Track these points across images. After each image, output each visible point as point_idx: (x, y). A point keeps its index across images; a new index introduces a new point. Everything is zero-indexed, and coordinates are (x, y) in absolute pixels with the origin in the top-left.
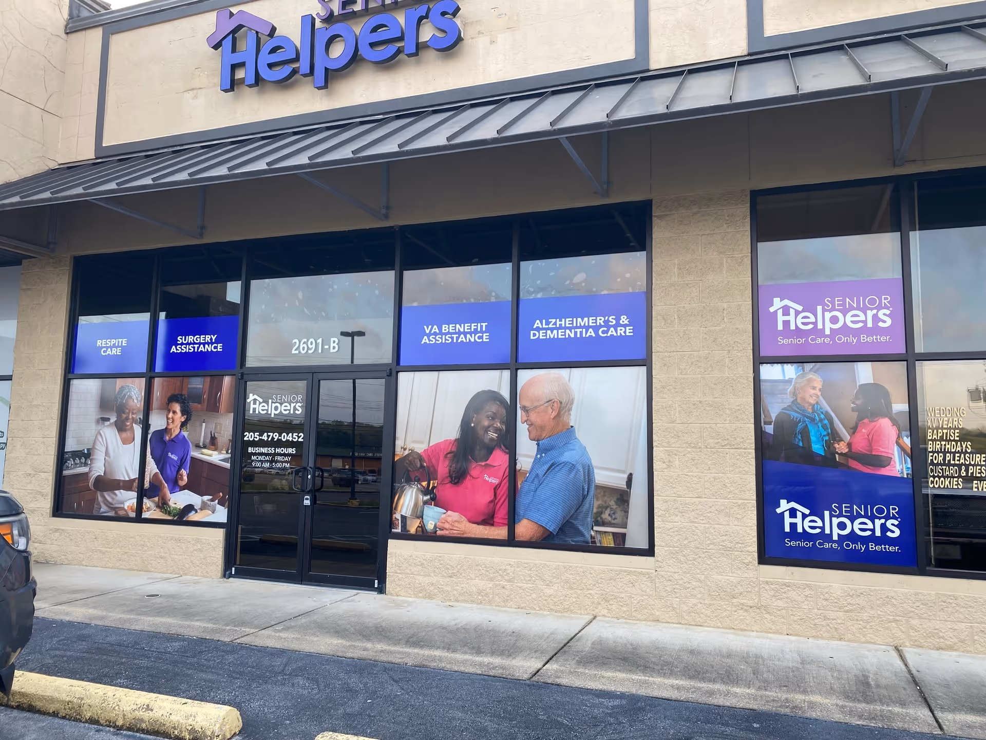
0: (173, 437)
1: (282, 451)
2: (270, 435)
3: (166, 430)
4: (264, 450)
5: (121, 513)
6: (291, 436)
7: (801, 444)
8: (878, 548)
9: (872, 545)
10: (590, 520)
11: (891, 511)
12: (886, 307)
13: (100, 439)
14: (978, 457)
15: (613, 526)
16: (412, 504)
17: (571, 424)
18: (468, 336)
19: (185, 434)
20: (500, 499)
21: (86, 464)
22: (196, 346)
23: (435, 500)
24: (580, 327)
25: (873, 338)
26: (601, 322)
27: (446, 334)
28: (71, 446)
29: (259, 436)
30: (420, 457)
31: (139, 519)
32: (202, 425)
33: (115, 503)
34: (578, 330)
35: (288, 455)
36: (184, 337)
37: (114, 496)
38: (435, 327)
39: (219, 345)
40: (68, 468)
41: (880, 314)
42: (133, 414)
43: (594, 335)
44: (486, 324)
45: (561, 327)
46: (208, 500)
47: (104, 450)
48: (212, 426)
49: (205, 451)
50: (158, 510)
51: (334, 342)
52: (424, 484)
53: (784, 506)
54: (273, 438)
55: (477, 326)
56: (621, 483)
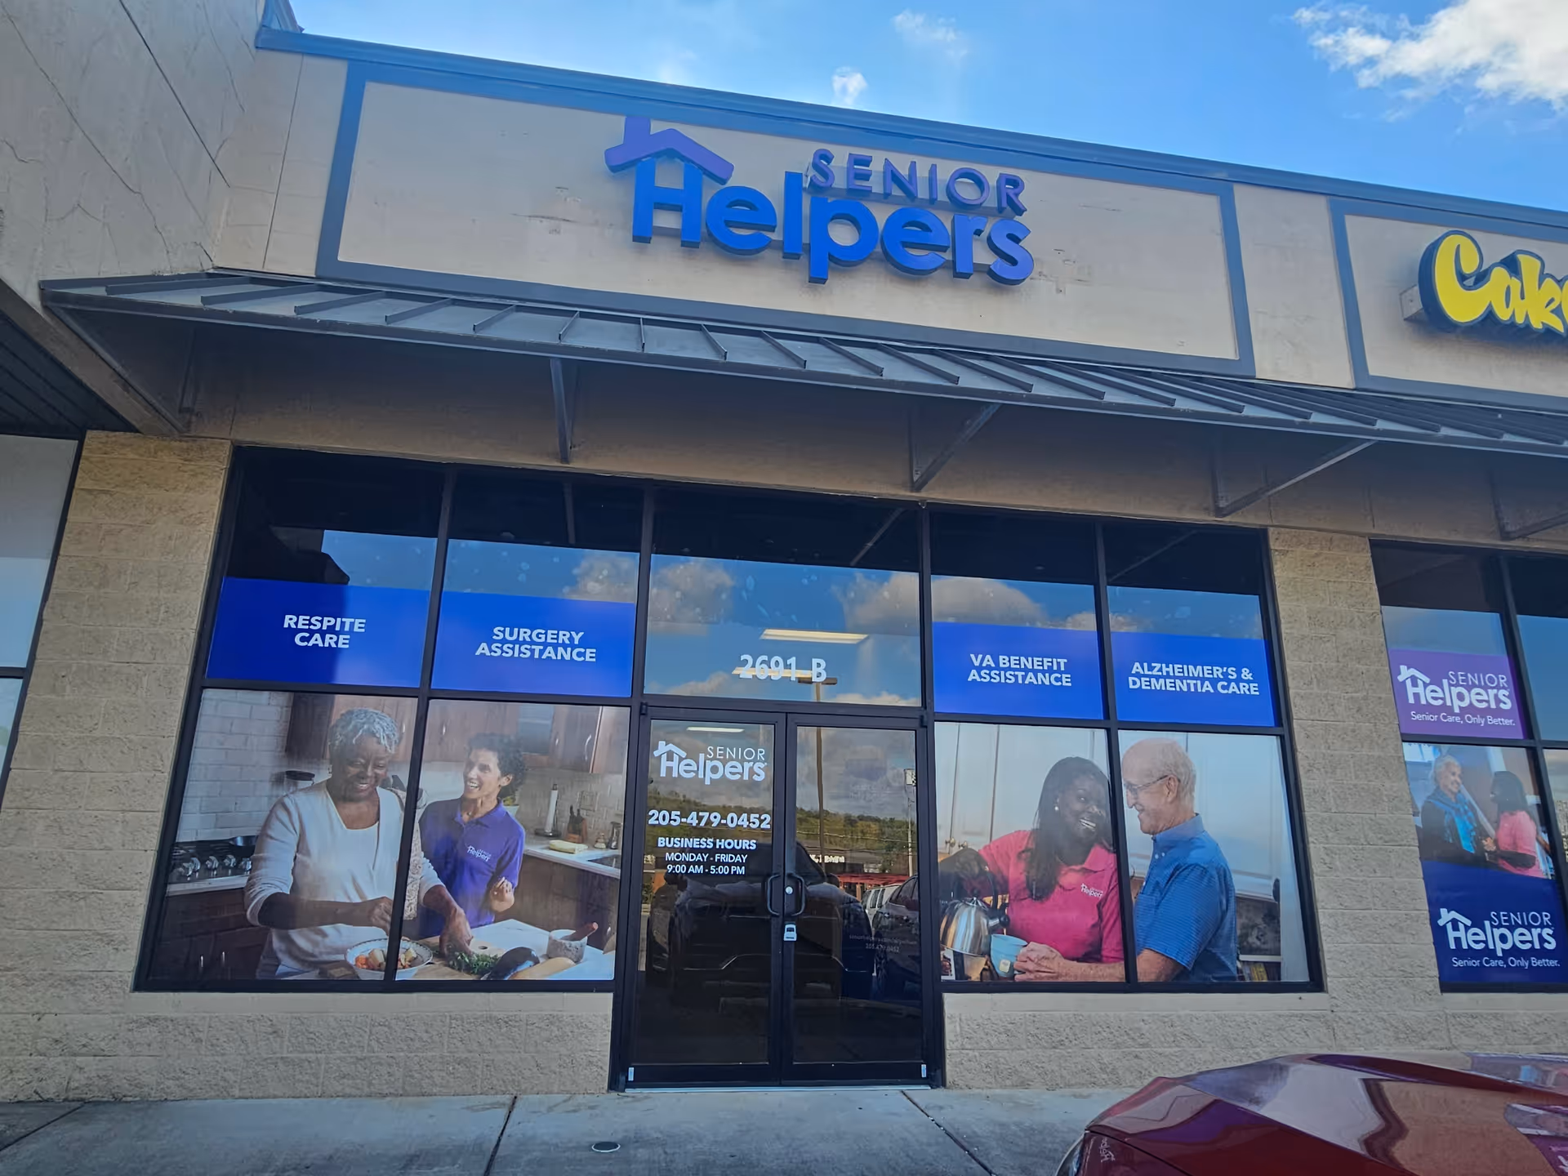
0: (478, 815)
1: (729, 844)
2: (702, 817)
3: (463, 802)
4: (694, 843)
5: (337, 973)
6: (746, 820)
7: (1451, 841)
8: (1539, 964)
9: (1534, 961)
10: (1233, 946)
11: (1544, 918)
12: (1504, 688)
13: (285, 818)
15: (1262, 953)
16: (971, 932)
17: (1196, 810)
18: (1040, 675)
19: (512, 811)
20: (1108, 920)
21: (238, 870)
22: (537, 648)
23: (1008, 927)
24: (1193, 678)
25: (1499, 721)
26: (1219, 673)
27: (1006, 670)
28: (192, 829)
29: (681, 816)
30: (977, 856)
31: (390, 985)
32: (549, 796)
33: (321, 953)
34: (1192, 682)
35: (742, 852)
36: (508, 629)
37: (319, 938)
38: (988, 657)
39: (588, 651)
40: (182, 879)
41: (1500, 695)
42: (376, 766)
43: (1212, 691)
44: (1066, 661)
45: (1168, 676)
46: (566, 938)
47: (293, 839)
48: (573, 797)
49: (556, 843)
50: (438, 963)
51: (819, 665)
52: (989, 900)
53: (1446, 916)
54: (709, 822)
55: (1052, 662)
56: (1267, 893)
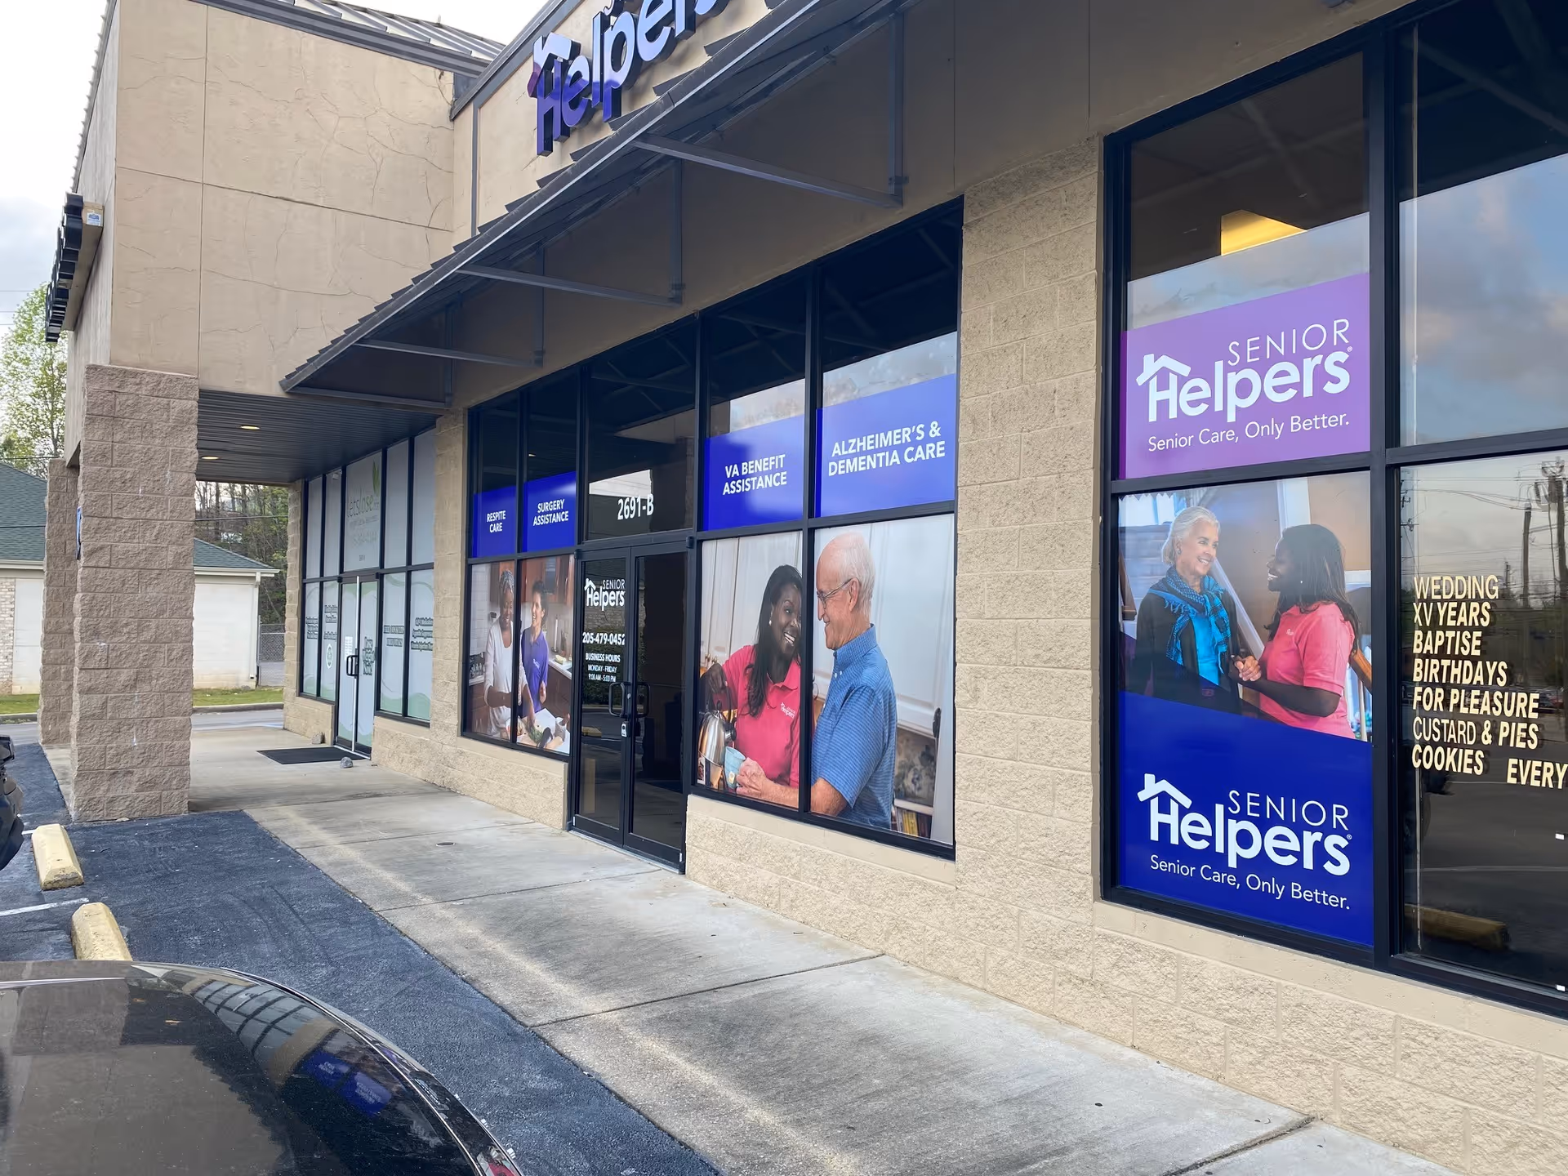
0: (536, 638)
1: (610, 658)
2: (601, 636)
3: (533, 630)
4: (597, 657)
5: (504, 736)
6: (617, 638)
7: (1180, 662)
8: (1307, 895)
9: (1296, 887)
10: (890, 787)
11: (1335, 816)
12: (1341, 347)
13: (491, 640)
14: (1522, 700)
15: (917, 800)
16: (715, 744)
17: (872, 621)
18: (767, 477)
19: (544, 634)
20: (796, 743)
22: (551, 516)
23: (735, 740)
24: (883, 449)
25: (1314, 422)
26: (908, 436)
27: (746, 477)
28: (473, 648)
29: (594, 637)
30: (722, 672)
32: (555, 622)
33: (500, 723)
34: (881, 455)
35: (614, 664)
36: (541, 504)
37: (498, 714)
38: (737, 466)
39: (566, 514)
40: (472, 676)
41: (1330, 369)
42: (509, 606)
43: (898, 463)
44: (784, 456)
45: (861, 452)
47: (493, 654)
48: (561, 624)
51: (651, 500)
53: (1152, 786)
54: (603, 641)
55: (775, 460)
56: (926, 728)
